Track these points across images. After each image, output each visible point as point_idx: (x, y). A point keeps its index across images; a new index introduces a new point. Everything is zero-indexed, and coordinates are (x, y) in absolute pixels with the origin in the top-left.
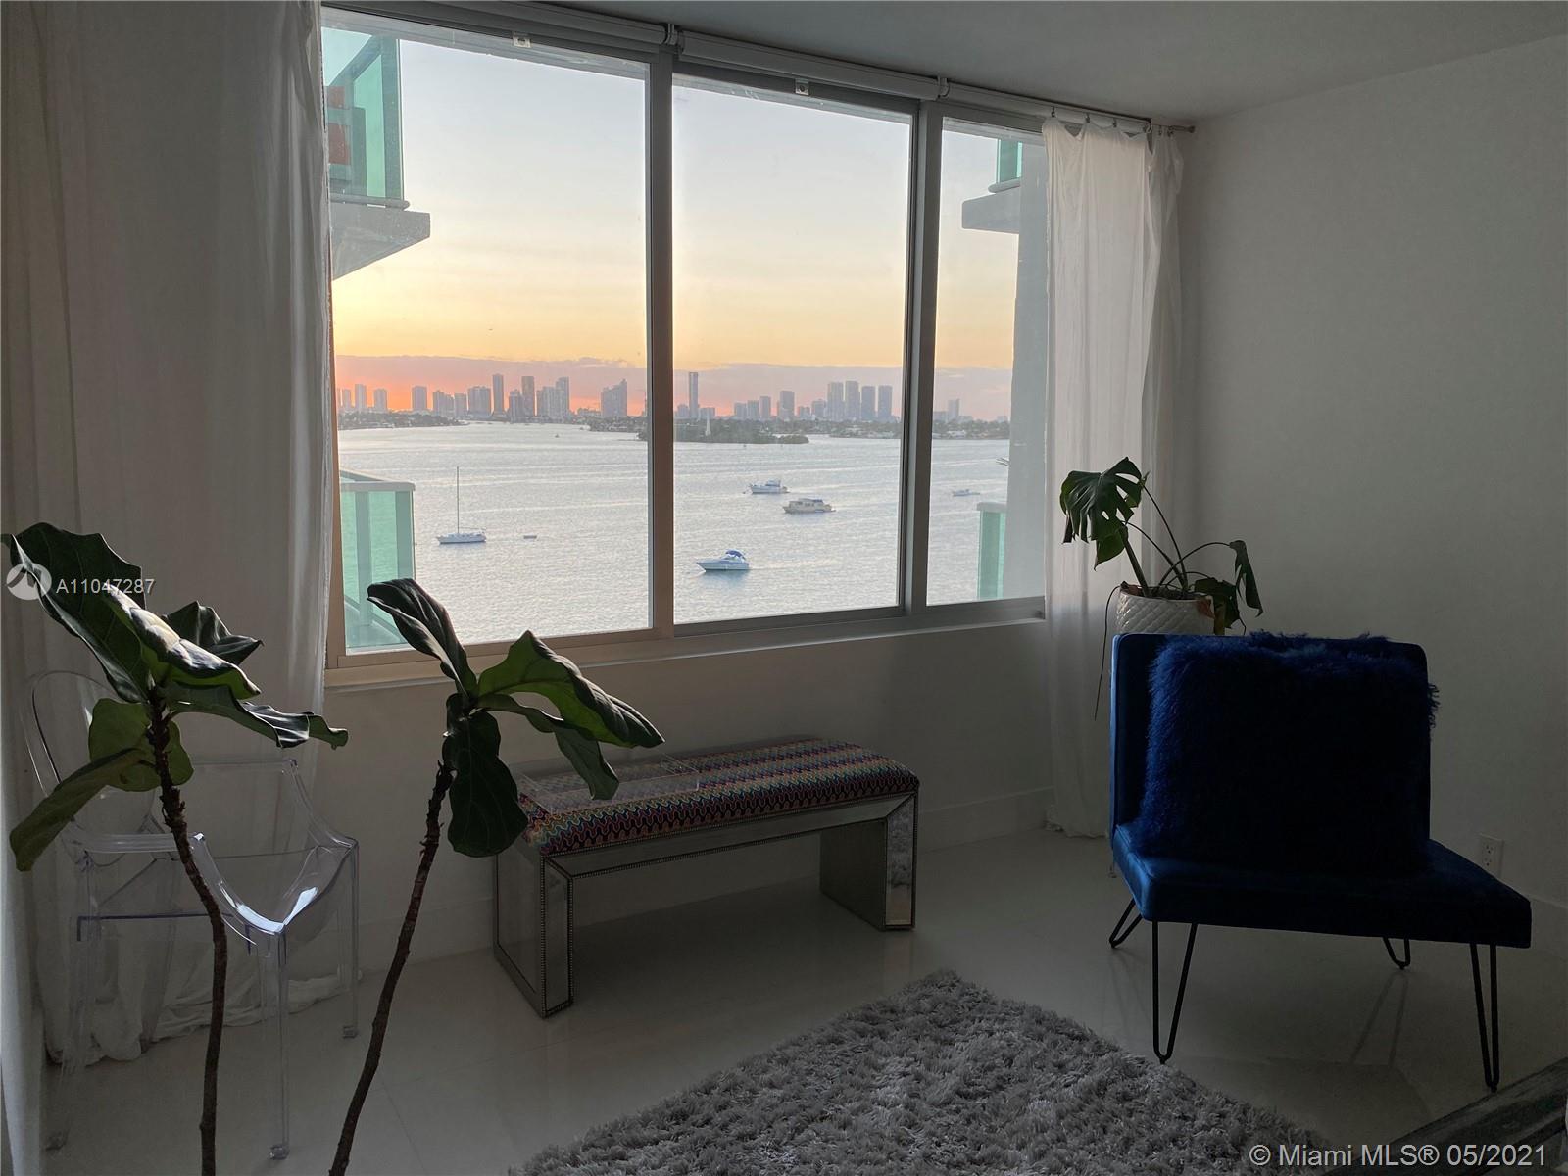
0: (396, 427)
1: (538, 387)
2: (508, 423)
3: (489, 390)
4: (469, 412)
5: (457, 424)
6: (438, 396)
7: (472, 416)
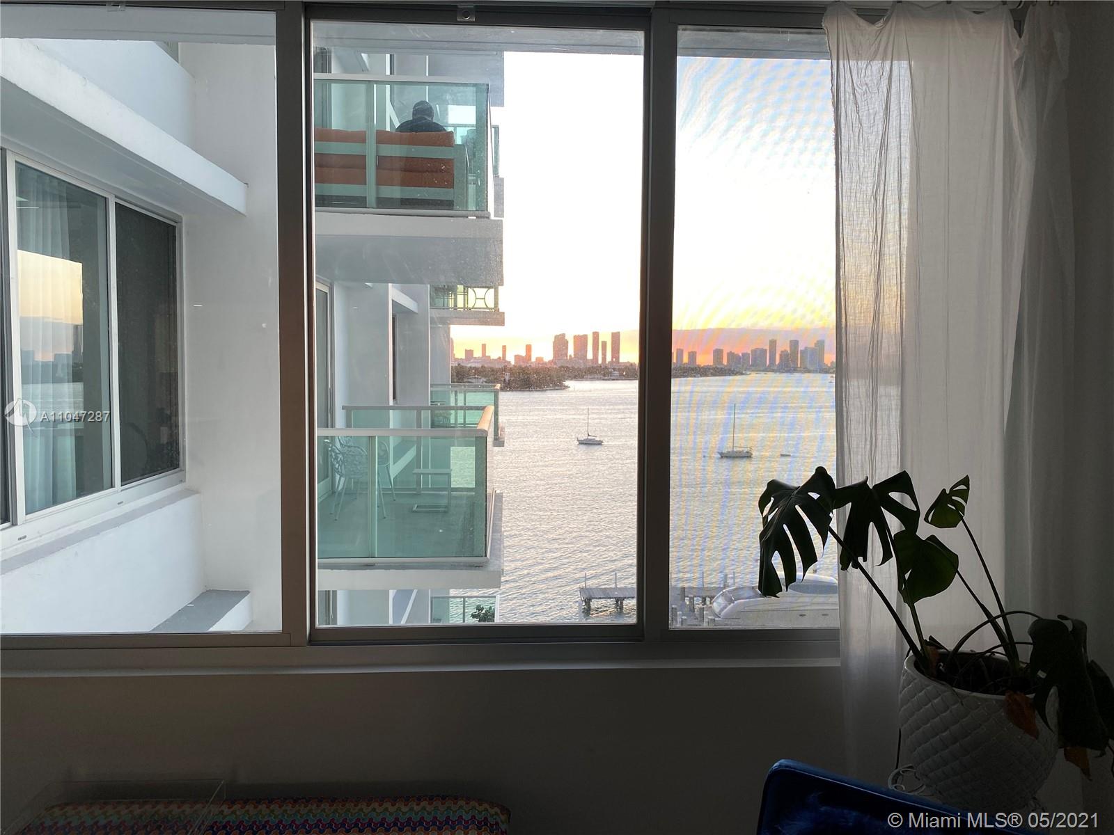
0: (701, 376)
1: (801, 348)
2: (778, 374)
3: (766, 350)
4: (752, 365)
5: (742, 374)
6: (731, 355)
7: (753, 368)
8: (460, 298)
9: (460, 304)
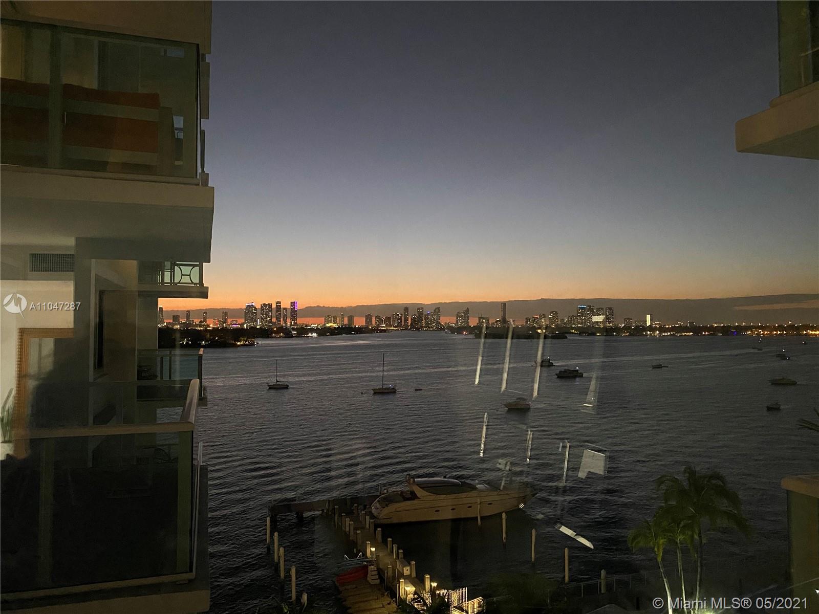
8: (167, 275)
9: (167, 279)
